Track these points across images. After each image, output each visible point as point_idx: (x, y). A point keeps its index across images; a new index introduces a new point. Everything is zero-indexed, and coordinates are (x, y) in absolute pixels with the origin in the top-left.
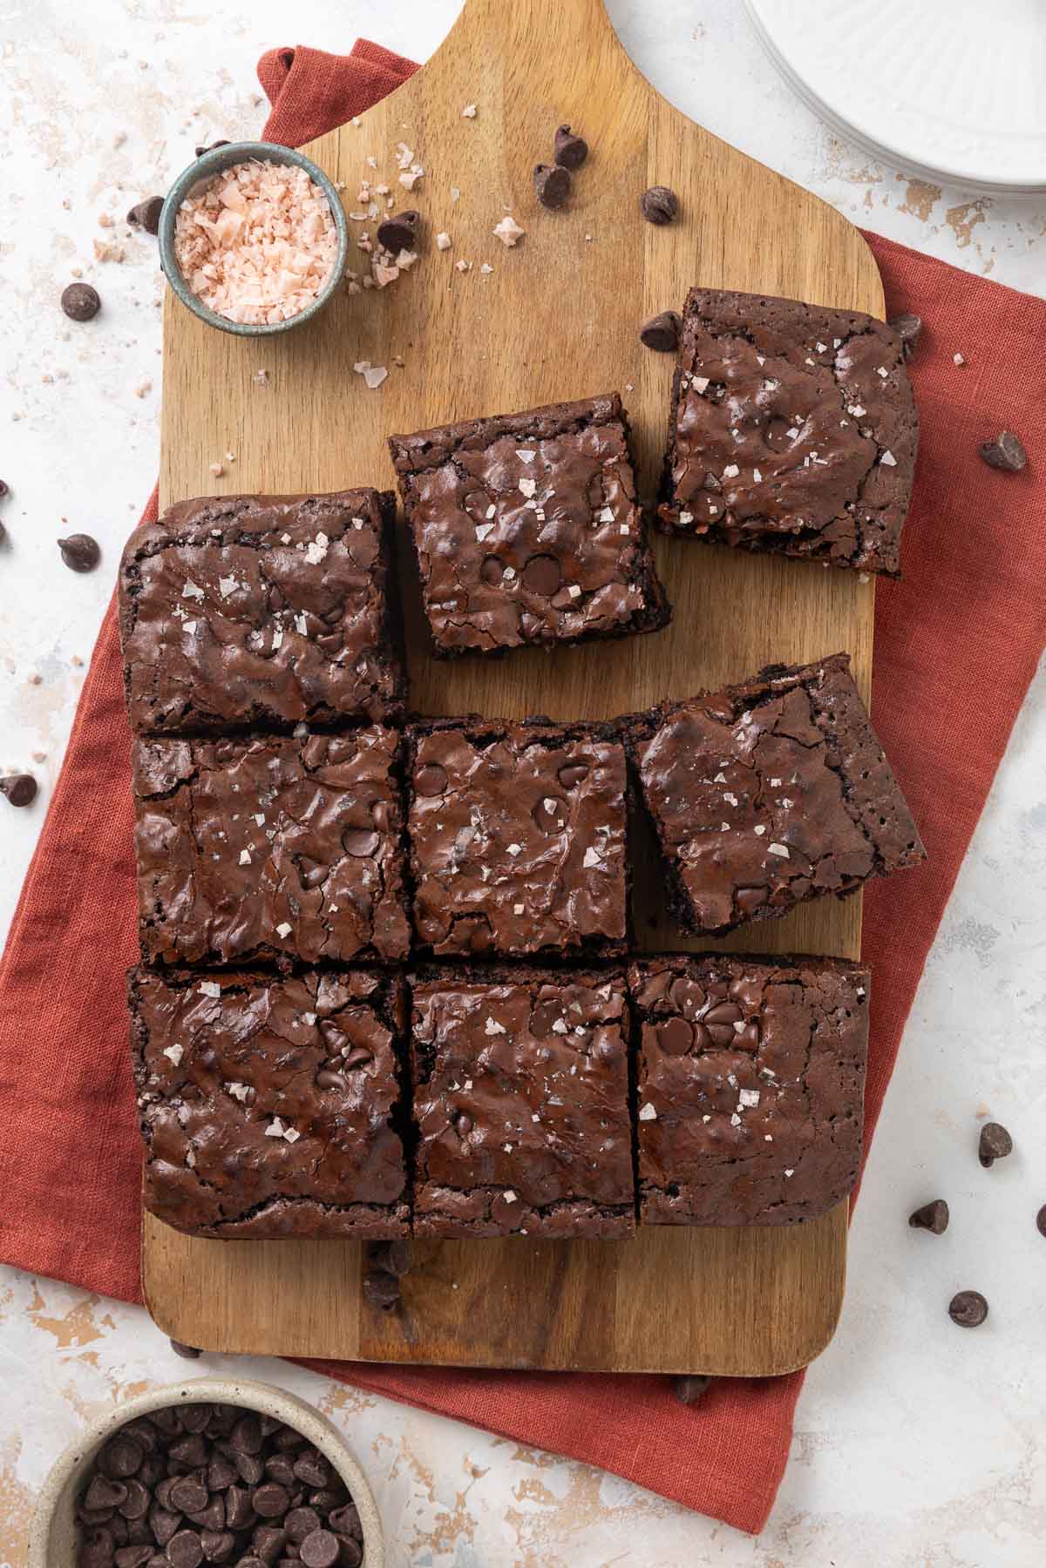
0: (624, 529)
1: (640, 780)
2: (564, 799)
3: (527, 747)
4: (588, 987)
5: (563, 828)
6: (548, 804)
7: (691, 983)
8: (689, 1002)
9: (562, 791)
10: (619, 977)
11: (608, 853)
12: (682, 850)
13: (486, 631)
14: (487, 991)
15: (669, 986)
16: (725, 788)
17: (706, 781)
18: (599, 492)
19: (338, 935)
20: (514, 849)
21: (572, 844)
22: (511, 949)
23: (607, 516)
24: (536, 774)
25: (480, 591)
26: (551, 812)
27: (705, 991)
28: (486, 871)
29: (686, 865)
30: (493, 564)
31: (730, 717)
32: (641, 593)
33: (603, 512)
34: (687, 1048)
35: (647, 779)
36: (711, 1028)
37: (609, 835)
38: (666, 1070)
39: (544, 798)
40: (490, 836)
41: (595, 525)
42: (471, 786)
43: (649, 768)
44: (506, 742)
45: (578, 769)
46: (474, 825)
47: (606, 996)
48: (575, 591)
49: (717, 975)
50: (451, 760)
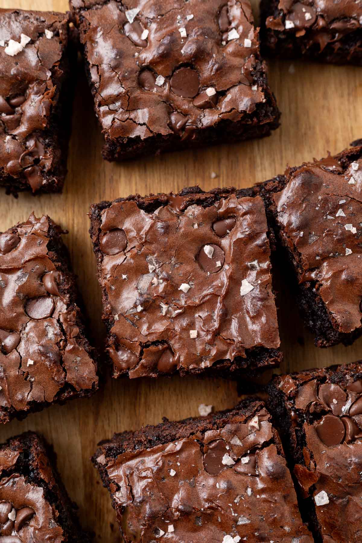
0: (247, 43)
1: (277, 222)
2: (219, 245)
3: (186, 208)
4: (240, 423)
5: (222, 267)
6: (207, 249)
7: (333, 387)
8: (335, 401)
9: (216, 238)
10: (262, 408)
11: (259, 282)
12: (316, 275)
13: (144, 124)
14: (163, 449)
15: (317, 391)
16: (344, 220)
17: (329, 217)
18: (225, 20)
19: (39, 383)
20: (184, 287)
21: (230, 278)
22: (191, 367)
23: (233, 35)
24: (196, 226)
25: (137, 93)
26: (210, 256)
27: (345, 391)
28: (165, 307)
29: (322, 285)
30: (146, 75)
31: (340, 169)
32: (262, 91)
33: (229, 33)
34: (342, 439)
35: (283, 219)
36: (356, 418)
37: (258, 268)
38: (330, 459)
39: (204, 246)
40: (164, 279)
41: (224, 43)
42: (146, 241)
43: (283, 210)
44: (169, 208)
45: (228, 221)
46: (151, 271)
47: (256, 425)
48: (211, 92)
49: (352, 376)
50: (127, 225)
